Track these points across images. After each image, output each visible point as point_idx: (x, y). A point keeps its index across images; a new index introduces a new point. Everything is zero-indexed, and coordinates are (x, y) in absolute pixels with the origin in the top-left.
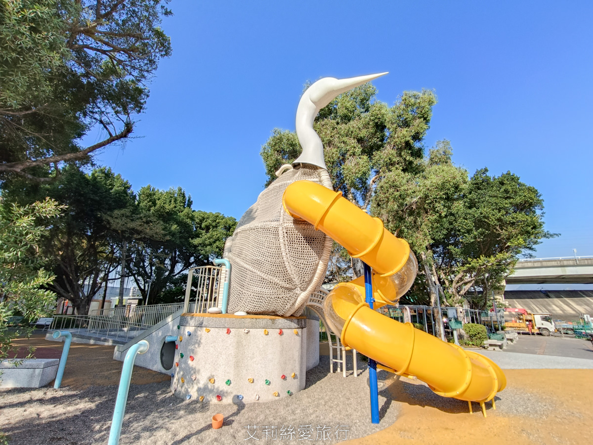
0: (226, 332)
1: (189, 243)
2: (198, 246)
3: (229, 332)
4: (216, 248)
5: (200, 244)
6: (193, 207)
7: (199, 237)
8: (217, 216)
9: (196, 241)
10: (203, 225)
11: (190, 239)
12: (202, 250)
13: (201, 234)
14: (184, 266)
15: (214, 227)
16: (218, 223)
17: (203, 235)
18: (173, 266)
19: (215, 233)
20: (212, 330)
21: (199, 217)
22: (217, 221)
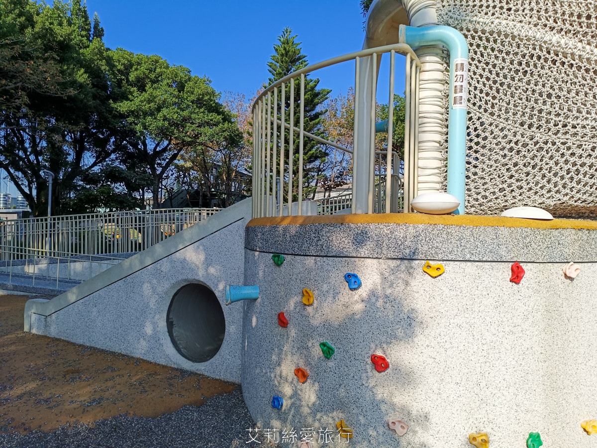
0: (508, 274)
1: (110, 110)
2: (128, 117)
3: (517, 275)
4: (164, 120)
5: (132, 112)
6: (106, 41)
7: (127, 99)
8: (157, 62)
9: (123, 107)
10: (132, 77)
11: (111, 101)
12: (136, 124)
13: (131, 93)
14: (97, 158)
15: (153, 82)
16: (160, 75)
17: (135, 94)
18: (79, 157)
19: (157, 93)
20: (449, 267)
21: (123, 61)
22: (158, 70)
